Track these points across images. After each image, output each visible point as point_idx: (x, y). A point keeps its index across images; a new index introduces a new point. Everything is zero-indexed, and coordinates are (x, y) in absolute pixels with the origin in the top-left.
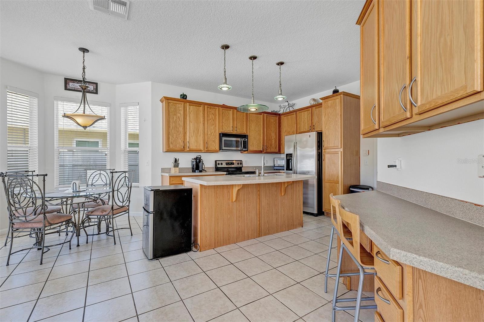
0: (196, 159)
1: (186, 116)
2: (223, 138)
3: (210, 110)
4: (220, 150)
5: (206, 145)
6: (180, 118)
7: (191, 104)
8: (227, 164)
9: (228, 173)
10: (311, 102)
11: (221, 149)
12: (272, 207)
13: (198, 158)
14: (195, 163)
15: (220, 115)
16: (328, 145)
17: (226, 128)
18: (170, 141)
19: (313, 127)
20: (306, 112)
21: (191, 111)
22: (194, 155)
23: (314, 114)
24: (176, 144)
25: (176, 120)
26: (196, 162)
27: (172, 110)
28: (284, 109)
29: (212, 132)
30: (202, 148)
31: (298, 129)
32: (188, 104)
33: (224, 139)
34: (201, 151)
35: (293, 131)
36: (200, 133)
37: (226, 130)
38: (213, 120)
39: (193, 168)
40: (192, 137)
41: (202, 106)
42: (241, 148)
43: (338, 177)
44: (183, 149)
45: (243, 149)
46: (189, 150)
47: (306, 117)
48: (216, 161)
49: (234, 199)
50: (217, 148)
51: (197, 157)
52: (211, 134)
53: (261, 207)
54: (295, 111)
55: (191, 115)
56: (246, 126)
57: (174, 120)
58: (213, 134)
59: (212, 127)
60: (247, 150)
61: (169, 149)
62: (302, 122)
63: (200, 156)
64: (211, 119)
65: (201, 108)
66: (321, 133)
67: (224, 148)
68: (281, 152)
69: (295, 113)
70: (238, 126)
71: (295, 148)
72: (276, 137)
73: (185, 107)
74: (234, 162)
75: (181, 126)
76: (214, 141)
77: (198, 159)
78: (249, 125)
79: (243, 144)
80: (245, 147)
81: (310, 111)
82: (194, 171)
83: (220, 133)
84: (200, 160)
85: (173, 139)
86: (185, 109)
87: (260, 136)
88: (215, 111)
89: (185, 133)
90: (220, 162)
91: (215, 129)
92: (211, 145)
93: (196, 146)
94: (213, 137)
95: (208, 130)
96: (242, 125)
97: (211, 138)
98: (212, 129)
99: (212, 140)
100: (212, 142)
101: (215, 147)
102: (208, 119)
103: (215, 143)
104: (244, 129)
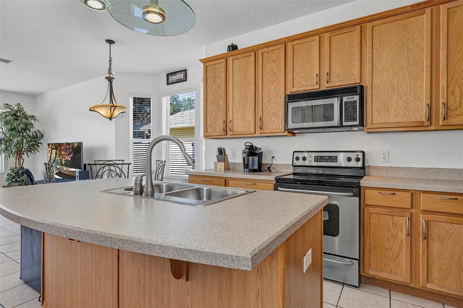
1: (229, 78)
2: (289, 103)
3: (269, 56)
5: (260, 124)
6: (221, 84)
8: (317, 159)
15: (287, 59)
17: (303, 81)
18: (208, 123)
21: (236, 69)
24: (215, 126)
25: (215, 90)
27: (211, 76)
29: (272, 96)
32: (231, 59)
33: (291, 105)
37: (302, 86)
38: (274, 73)
40: (237, 112)
41: (253, 53)
44: (224, 133)
45: (346, 124)
46: (233, 135)
50: (281, 127)
52: (270, 100)
55: (235, 75)
58: (272, 101)
59: (272, 87)
64: (269, 72)
65: (252, 58)
67: (291, 125)
75: (222, 96)
76: (275, 114)
79: (345, 112)
80: (350, 118)
83: (287, 94)
85: (212, 120)
86: (228, 68)
88: (278, 53)
89: (227, 108)
90: (301, 156)
91: (277, 91)
92: (270, 122)
93: (244, 126)
94: (273, 106)
95: (263, 94)
96: (346, 64)
97: (269, 110)
98: (271, 91)
99: (271, 111)
100: (271, 116)
101: (277, 125)
102: (265, 73)
103: (278, 116)
104: (352, 74)
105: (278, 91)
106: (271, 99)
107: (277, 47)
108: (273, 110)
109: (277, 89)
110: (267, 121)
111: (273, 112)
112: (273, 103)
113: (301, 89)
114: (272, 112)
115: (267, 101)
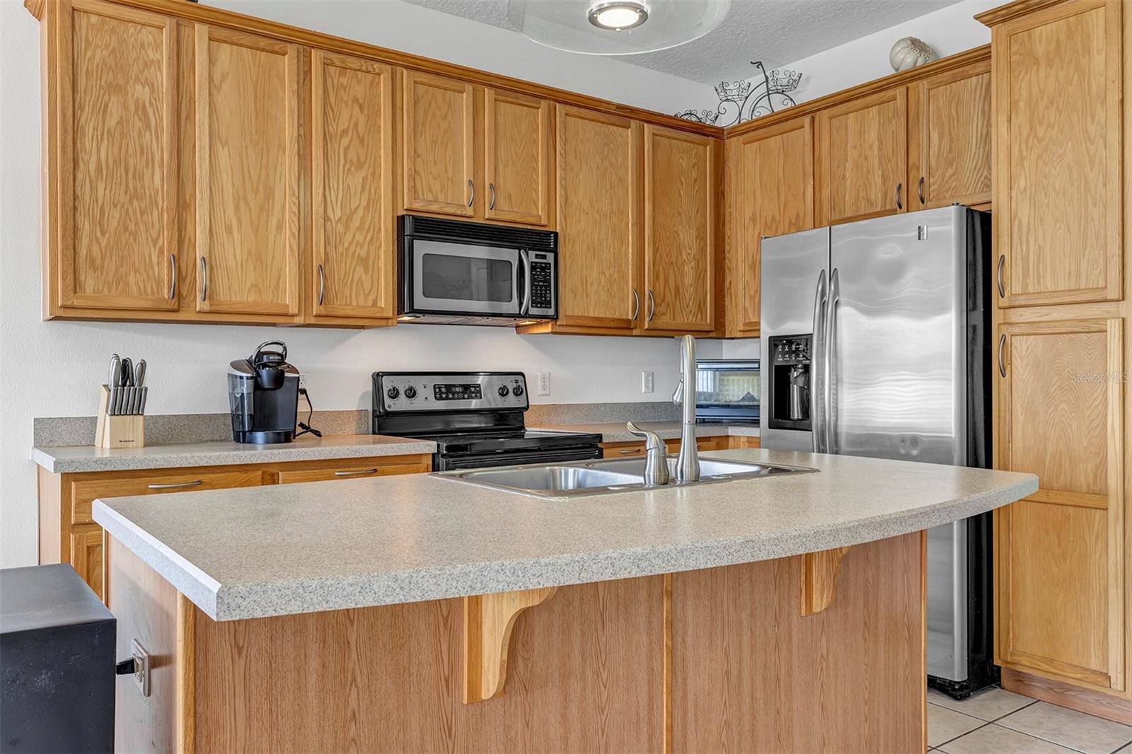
0: (257, 363)
1: (192, 101)
2: (415, 241)
3: (343, 80)
4: (400, 311)
5: (317, 286)
6: (150, 110)
7: (224, 33)
8: (440, 393)
9: (448, 448)
10: (901, 56)
11: (404, 303)
12: (753, 698)
13: (265, 359)
14: (246, 388)
15: (398, 111)
16: (1030, 281)
17: (436, 187)
18: (83, 252)
19: (915, 190)
20: (875, 109)
21: (224, 77)
22: (246, 344)
23: (923, 119)
24: (123, 270)
25: (119, 123)
26: (256, 380)
27: (97, 59)
28: (741, 103)
29: (353, 207)
30: (289, 299)
31: (826, 205)
32: (201, 31)
33: (422, 248)
34: (286, 315)
35: (798, 216)
36: (277, 208)
37: (436, 201)
38: (362, 141)
39: (236, 417)
40: (229, 230)
41: (292, 50)
42: (521, 304)
43: (1102, 467)
44: (173, 304)
45: (533, 311)
46: (211, 312)
47: (873, 136)
48: (378, 377)
49: (490, 683)
50: (385, 300)
51: (260, 355)
52: (350, 218)
53: (685, 711)
54: (811, 111)
55: (220, 98)
56: (548, 186)
57: (112, 122)
58: (356, 223)
59: (356, 181)
60: (555, 318)
61: (76, 303)
62: (849, 165)
63: (279, 349)
64: (345, 132)
65: (287, 64)
66: (986, 218)
67: (421, 302)
68: (728, 328)
69: (807, 120)
70: (501, 180)
71: (823, 304)
72: (703, 249)
73: (183, 49)
74: (480, 380)
75: (157, 158)
76: (364, 261)
77: (265, 365)
78: (564, 178)
79: (532, 284)
80: (540, 299)
81: (901, 102)
82: (242, 438)
83: (401, 212)
84: (282, 372)
85: (104, 242)
86: (185, 60)
87: (623, 242)
88: (374, 85)
89: (182, 208)
90: (402, 384)
91: (370, 194)
92: (349, 283)
93: (257, 286)
94: (360, 237)
95: (327, 193)
96: (523, 176)
97: (346, 245)
98: (352, 192)
99: (351, 252)
100: (353, 265)
101: (371, 295)
102: (331, 130)
103: (373, 269)
104: (534, 201)
105: (372, 197)
106: (353, 213)
107: (372, 65)
108: (359, 248)
109: (370, 189)
110: (339, 279)
111: (359, 255)
112: (357, 228)
113: (434, 208)
114: (357, 254)
115: (341, 218)
